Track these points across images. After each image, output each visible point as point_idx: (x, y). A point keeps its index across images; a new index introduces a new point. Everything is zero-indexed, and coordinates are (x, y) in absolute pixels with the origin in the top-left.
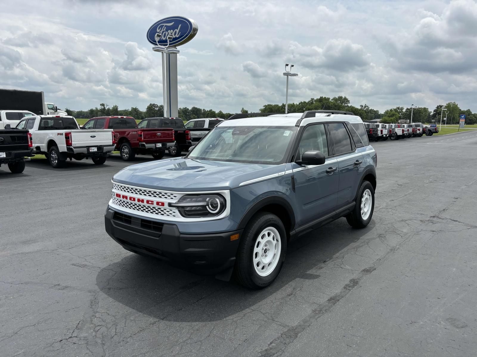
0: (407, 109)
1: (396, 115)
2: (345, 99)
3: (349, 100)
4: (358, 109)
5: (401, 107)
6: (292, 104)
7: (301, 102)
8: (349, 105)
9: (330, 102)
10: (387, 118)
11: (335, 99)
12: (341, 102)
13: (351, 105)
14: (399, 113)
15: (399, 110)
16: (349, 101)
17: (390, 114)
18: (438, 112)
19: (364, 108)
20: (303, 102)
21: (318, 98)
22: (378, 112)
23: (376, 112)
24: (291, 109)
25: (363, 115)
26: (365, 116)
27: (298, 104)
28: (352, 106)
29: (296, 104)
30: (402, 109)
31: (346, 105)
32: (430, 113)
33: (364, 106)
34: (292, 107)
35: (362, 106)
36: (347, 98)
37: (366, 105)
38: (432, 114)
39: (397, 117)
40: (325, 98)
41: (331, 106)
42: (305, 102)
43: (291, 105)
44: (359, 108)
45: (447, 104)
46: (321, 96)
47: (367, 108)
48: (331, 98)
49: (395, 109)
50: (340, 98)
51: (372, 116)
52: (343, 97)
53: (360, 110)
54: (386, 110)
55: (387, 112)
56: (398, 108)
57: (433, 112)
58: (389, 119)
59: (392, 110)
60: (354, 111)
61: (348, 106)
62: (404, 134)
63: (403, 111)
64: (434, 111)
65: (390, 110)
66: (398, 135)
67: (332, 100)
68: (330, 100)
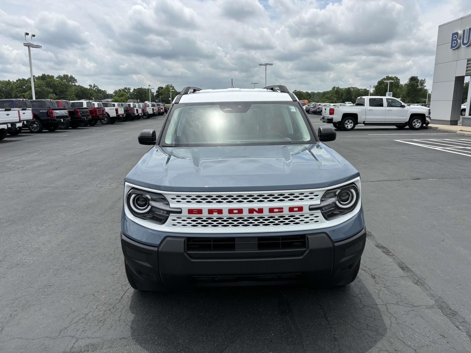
0: (134, 90)
1: (125, 95)
2: (72, 77)
3: (76, 78)
4: (87, 88)
5: (128, 87)
6: (7, 80)
7: (19, 79)
8: (77, 84)
9: (55, 81)
10: (117, 98)
11: (59, 77)
12: (67, 81)
13: (78, 85)
14: (127, 93)
15: (127, 91)
16: (76, 80)
17: (119, 94)
18: (160, 92)
19: (93, 88)
20: (21, 79)
21: (40, 76)
22: (106, 92)
23: (104, 92)
24: (7, 87)
25: (93, 95)
26: (96, 96)
27: (15, 81)
28: (80, 85)
29: (13, 81)
30: (129, 89)
31: (74, 84)
32: (153, 94)
33: (93, 86)
34: (7, 85)
35: (90, 86)
36: (74, 77)
37: (94, 84)
38: (155, 94)
39: (126, 97)
40: (48, 75)
41: (57, 85)
42: (23, 80)
43: (7, 82)
44: (89, 88)
45: (166, 86)
46: (44, 74)
47: (96, 87)
48: (56, 76)
49: (123, 89)
50: (66, 76)
51: (101, 96)
52: (69, 76)
53: (89, 89)
54: (115, 90)
55: (116, 92)
56: (126, 88)
57: (155, 92)
58: (120, 99)
59: (121, 91)
60: (84, 91)
61: (75, 85)
62: (154, 113)
63: (131, 91)
64: (157, 92)
65: (119, 90)
66: (149, 113)
67: (57, 78)
68: (55, 78)
